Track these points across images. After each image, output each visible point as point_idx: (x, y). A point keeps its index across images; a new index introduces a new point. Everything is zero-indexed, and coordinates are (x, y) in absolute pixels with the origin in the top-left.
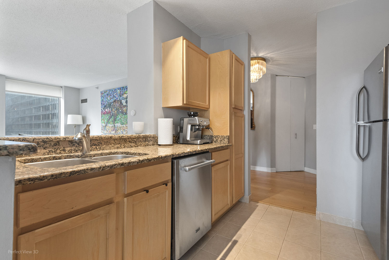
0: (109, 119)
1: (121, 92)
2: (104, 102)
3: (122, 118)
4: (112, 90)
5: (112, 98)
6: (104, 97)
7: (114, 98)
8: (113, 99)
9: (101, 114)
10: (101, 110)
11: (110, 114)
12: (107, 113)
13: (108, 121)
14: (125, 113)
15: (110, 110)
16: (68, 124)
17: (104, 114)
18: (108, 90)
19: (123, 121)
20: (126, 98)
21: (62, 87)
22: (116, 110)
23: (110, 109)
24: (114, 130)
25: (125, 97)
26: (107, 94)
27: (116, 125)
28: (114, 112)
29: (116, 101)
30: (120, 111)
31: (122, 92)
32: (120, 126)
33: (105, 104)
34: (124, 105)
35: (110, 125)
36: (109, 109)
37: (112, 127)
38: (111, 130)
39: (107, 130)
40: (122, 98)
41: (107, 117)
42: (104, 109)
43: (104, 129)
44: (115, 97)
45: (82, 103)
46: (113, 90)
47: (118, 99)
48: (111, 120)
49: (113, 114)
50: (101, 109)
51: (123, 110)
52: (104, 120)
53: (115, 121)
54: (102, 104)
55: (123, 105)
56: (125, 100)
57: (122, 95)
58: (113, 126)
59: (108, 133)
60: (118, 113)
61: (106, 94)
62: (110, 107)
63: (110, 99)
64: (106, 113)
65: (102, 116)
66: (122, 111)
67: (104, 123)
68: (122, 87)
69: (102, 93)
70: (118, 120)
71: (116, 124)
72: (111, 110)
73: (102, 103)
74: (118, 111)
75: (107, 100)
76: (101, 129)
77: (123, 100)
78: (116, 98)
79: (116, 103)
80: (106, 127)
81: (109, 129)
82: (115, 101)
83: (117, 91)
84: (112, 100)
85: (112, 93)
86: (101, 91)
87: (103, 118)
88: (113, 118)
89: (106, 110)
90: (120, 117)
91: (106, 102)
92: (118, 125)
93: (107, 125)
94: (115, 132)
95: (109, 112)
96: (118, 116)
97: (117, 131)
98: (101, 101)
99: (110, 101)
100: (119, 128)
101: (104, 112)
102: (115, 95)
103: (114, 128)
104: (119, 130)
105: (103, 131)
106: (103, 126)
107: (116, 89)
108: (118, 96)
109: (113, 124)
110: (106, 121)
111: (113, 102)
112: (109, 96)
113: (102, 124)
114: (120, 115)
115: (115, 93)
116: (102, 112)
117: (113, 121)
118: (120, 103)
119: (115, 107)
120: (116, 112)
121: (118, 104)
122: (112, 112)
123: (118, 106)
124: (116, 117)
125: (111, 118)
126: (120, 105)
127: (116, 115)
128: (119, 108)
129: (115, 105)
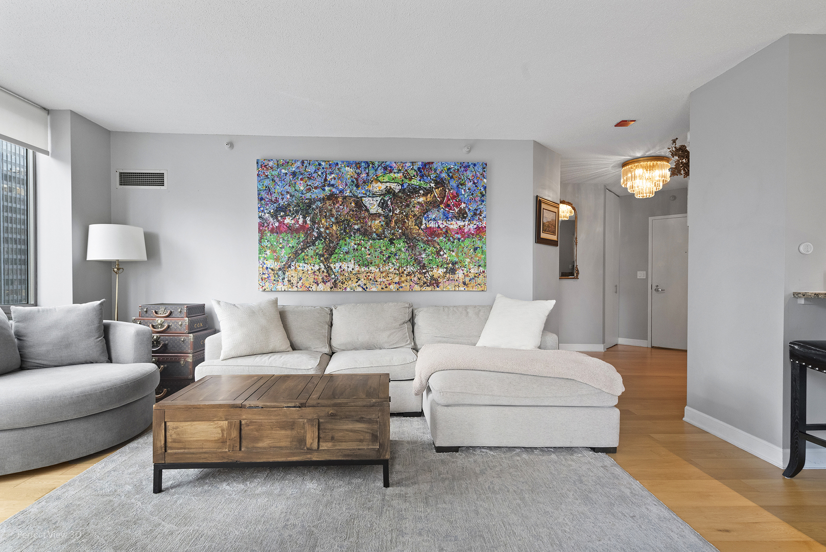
0: (302, 250)
1: (359, 174)
2: (276, 195)
3: (366, 248)
4: (320, 164)
5: (316, 188)
6: (277, 179)
7: (327, 188)
8: (324, 190)
9: (260, 230)
10: (260, 217)
11: (306, 235)
12: (290, 229)
13: (296, 254)
14: (374, 235)
15: (305, 222)
17: (275, 231)
18: (296, 161)
19: (369, 256)
20: (381, 195)
23: (308, 219)
24: (324, 282)
25: (375, 190)
26: (294, 174)
27: (336, 267)
28: (327, 228)
29: (337, 198)
30: (356, 227)
31: (364, 175)
32: (356, 269)
33: (280, 201)
34: (373, 211)
35: (308, 267)
36: (304, 217)
37: (317, 273)
38: (312, 280)
39: (289, 281)
40: (363, 191)
41: (293, 242)
42: (275, 216)
43: (273, 278)
44: (333, 185)
45: (122, 183)
46: (322, 163)
47: (347, 193)
48: (310, 251)
49: (320, 234)
50: (256, 214)
51: (370, 226)
52: (274, 251)
53: (331, 255)
54: (261, 199)
55: (367, 210)
56: (379, 199)
57: (364, 182)
58: (323, 269)
59: (295, 289)
60: (345, 231)
61: (283, 171)
62: (308, 213)
63: (310, 189)
64: (283, 230)
65: (261, 238)
66: (366, 230)
67: (277, 259)
68: (367, 163)
69: (262, 165)
70: (347, 253)
71: (338, 265)
73: (264, 194)
74: (345, 228)
75: (291, 190)
76: (257, 277)
77: (370, 199)
78: (337, 188)
80: (287, 274)
81: (300, 279)
82: (332, 197)
83: (342, 170)
84: (319, 194)
86: (261, 158)
87: (266, 243)
88: (320, 246)
89: (288, 220)
90: (355, 244)
91: (288, 196)
92: (344, 266)
93: (290, 267)
94: (331, 288)
95: (302, 227)
96: (345, 240)
97: (339, 284)
98: (259, 190)
99: (308, 195)
100: (352, 276)
101: (277, 224)
102: (331, 179)
103: (326, 276)
104: (350, 282)
105: (267, 284)
106: (267, 268)
107: (335, 162)
108: (346, 185)
109: (321, 264)
110: (285, 253)
111: (320, 200)
112: (302, 179)
113: (265, 262)
114: (352, 238)
115: (331, 173)
116: (261, 225)
117: (323, 256)
118: (353, 204)
119: (332, 215)
120: (334, 228)
121: (347, 207)
122: (317, 229)
123: (348, 213)
124: (337, 244)
125: (310, 246)
126: (353, 211)
127: (337, 237)
128: (349, 218)
129: (329, 208)
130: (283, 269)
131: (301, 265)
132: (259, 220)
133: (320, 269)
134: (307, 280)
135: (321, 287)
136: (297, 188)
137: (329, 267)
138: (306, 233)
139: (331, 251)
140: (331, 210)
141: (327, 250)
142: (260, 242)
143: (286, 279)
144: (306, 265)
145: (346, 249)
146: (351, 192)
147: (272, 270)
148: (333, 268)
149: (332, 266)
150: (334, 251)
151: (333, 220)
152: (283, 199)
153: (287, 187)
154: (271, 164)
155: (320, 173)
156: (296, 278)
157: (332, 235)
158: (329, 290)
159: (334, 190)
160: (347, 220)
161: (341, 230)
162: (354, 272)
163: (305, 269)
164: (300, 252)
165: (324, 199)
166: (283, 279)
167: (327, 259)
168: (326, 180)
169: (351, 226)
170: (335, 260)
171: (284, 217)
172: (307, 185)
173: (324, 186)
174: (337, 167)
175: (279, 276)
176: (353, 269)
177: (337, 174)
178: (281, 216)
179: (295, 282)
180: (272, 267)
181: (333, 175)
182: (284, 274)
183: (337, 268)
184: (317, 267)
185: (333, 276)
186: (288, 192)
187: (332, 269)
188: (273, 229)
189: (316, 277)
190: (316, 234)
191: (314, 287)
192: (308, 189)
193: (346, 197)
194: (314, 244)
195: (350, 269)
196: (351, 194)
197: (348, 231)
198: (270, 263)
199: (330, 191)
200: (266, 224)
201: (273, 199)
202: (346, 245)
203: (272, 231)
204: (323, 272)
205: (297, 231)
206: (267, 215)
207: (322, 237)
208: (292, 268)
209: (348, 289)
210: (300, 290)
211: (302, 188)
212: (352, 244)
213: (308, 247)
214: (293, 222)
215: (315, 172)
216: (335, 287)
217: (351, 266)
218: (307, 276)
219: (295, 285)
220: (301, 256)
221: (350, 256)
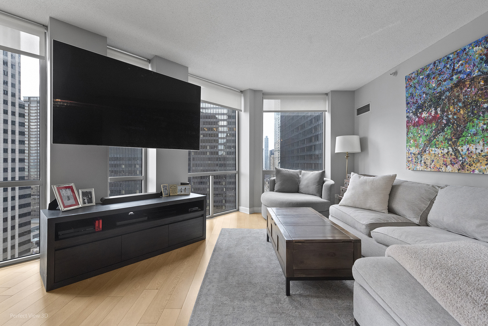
0: (434, 137)
2: (416, 98)
4: (448, 58)
5: (445, 80)
6: (417, 85)
7: (455, 77)
8: (452, 80)
9: (407, 126)
10: (407, 117)
11: (438, 124)
12: (427, 122)
13: (430, 141)
15: (436, 113)
16: (337, 151)
17: (417, 125)
18: (430, 65)
21: (327, 94)
22: (465, 106)
23: (439, 109)
24: (452, 164)
26: (428, 76)
27: (463, 149)
28: (455, 114)
29: (464, 82)
30: (485, 106)
33: (419, 101)
35: (439, 151)
36: (436, 109)
37: (446, 156)
38: (442, 162)
39: (425, 163)
41: (427, 132)
42: (415, 114)
43: (414, 161)
44: (460, 72)
45: (358, 114)
46: (451, 56)
47: (476, 73)
48: (440, 137)
49: (448, 120)
50: (405, 115)
52: (415, 140)
54: (408, 104)
58: (451, 152)
59: (429, 169)
60: (473, 113)
61: (421, 77)
62: (439, 105)
63: (440, 84)
64: (421, 123)
65: (408, 132)
67: (417, 146)
69: (408, 79)
70: (475, 134)
71: (465, 148)
72: (443, 111)
73: (409, 100)
74: (473, 109)
76: (405, 160)
78: (464, 73)
79: (461, 89)
80: (423, 157)
81: (433, 161)
82: (460, 84)
83: (470, 53)
84: (448, 85)
85: (445, 66)
86: (407, 74)
87: (411, 135)
88: (448, 131)
89: (424, 115)
90: (484, 124)
91: (424, 96)
92: (472, 148)
93: (425, 152)
94: (459, 170)
95: (434, 118)
96: (473, 122)
97: (467, 166)
98: (407, 97)
99: (439, 90)
100: (481, 158)
101: (417, 120)
102: (459, 67)
103: (454, 159)
104: (478, 164)
105: (411, 165)
106: (411, 153)
107: (463, 48)
108: (474, 65)
109: (450, 148)
110: (422, 141)
111: (448, 90)
112: (434, 78)
113: (410, 148)
114: (481, 118)
115: (459, 61)
116: (408, 122)
117: (451, 140)
118: (482, 83)
119: (459, 101)
120: (462, 112)
121: (475, 88)
122: (446, 116)
123: (476, 94)
124: (465, 127)
125: (440, 133)
126: (482, 90)
127: (464, 121)
128: (477, 98)
129: (457, 94)
130: (421, 154)
131: (433, 149)
132: (406, 119)
133: (448, 152)
134: (438, 162)
135: (450, 168)
136: (430, 87)
137: (457, 150)
138: (437, 122)
139: (458, 135)
140: (458, 96)
141: (455, 134)
142: (407, 134)
143: (423, 161)
144: (437, 149)
145: (474, 130)
146: (479, 71)
147: (414, 154)
148: (460, 150)
149: (460, 148)
150: (462, 134)
151: (460, 104)
152: (421, 99)
153: (423, 88)
154: (413, 75)
155: (448, 66)
156: (429, 161)
157: (460, 119)
158: (457, 171)
159: (461, 76)
160: (475, 101)
161: (469, 112)
162: (483, 154)
163: (437, 153)
164: (432, 139)
165: (452, 88)
166: (421, 161)
167: (455, 143)
168: (454, 69)
169: (480, 106)
170: (462, 143)
171: (421, 113)
172: (438, 81)
173: (453, 75)
174: (465, 53)
175: (418, 159)
176: (482, 151)
177: (465, 59)
178: (420, 113)
179: (428, 164)
180: (414, 152)
181: (461, 62)
182: (421, 157)
183: (464, 151)
184: (446, 151)
185: (461, 158)
186: (424, 93)
187: (459, 152)
188: (415, 123)
189: (445, 159)
190: (444, 121)
191: (443, 169)
192: (438, 84)
193: (474, 78)
194: (443, 130)
195: (479, 151)
196: (479, 73)
197: (475, 112)
198: (414, 150)
199: (458, 78)
200: (410, 121)
201: (415, 101)
202: (473, 126)
203: (414, 126)
204: (451, 154)
205: (430, 122)
206: (411, 114)
207: (451, 123)
208: (427, 152)
209: (477, 172)
210: (433, 170)
211: (434, 85)
212: (481, 124)
213: (439, 133)
214: (427, 115)
215: (444, 67)
216: (463, 169)
217: (480, 147)
218: (438, 158)
219: (429, 166)
220: (433, 142)
221: (479, 137)
